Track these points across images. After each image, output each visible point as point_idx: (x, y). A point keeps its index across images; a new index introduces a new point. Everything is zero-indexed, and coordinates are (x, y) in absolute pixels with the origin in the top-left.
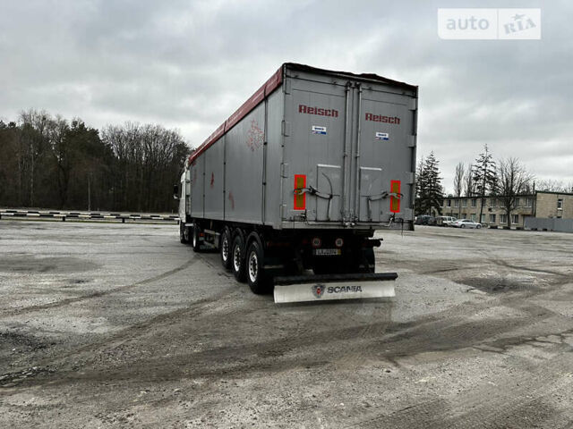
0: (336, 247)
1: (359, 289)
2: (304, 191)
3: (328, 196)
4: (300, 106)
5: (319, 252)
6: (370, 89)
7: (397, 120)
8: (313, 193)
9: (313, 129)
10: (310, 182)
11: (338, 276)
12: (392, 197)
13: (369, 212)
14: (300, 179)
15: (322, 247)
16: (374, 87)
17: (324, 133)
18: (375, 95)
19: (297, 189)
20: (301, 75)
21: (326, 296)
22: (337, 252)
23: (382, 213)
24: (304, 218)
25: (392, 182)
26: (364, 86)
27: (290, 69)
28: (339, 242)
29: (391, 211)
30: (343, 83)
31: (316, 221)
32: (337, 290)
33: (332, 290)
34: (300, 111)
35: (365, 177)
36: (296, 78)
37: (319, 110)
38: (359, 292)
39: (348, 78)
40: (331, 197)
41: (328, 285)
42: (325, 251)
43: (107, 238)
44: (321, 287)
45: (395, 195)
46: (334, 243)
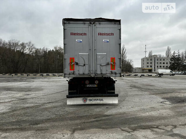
0: (96, 84)
1: (102, 100)
2: (73, 63)
3: (83, 65)
4: (71, 33)
5: (88, 86)
6: (100, 24)
7: (112, 34)
8: (77, 64)
9: (77, 41)
10: (76, 60)
11: (92, 95)
12: (111, 64)
13: (101, 70)
14: (72, 59)
15: (89, 84)
16: (101, 23)
17: (81, 42)
18: (102, 26)
19: (71, 63)
20: (71, 22)
21: (88, 102)
22: (96, 86)
23: (107, 70)
24: (73, 74)
25: (111, 58)
26: (97, 23)
27: (66, 20)
28: (97, 82)
29: (111, 69)
30: (88, 23)
31: (79, 74)
32: (93, 100)
33: (90, 100)
34: (71, 35)
35: (99, 57)
36: (69, 23)
37: (79, 34)
38: (102, 101)
39: (90, 20)
40: (84, 65)
41: (89, 98)
42: (91, 85)
43: (61, 81)
44: (86, 99)
45: (112, 63)
46: (95, 83)
